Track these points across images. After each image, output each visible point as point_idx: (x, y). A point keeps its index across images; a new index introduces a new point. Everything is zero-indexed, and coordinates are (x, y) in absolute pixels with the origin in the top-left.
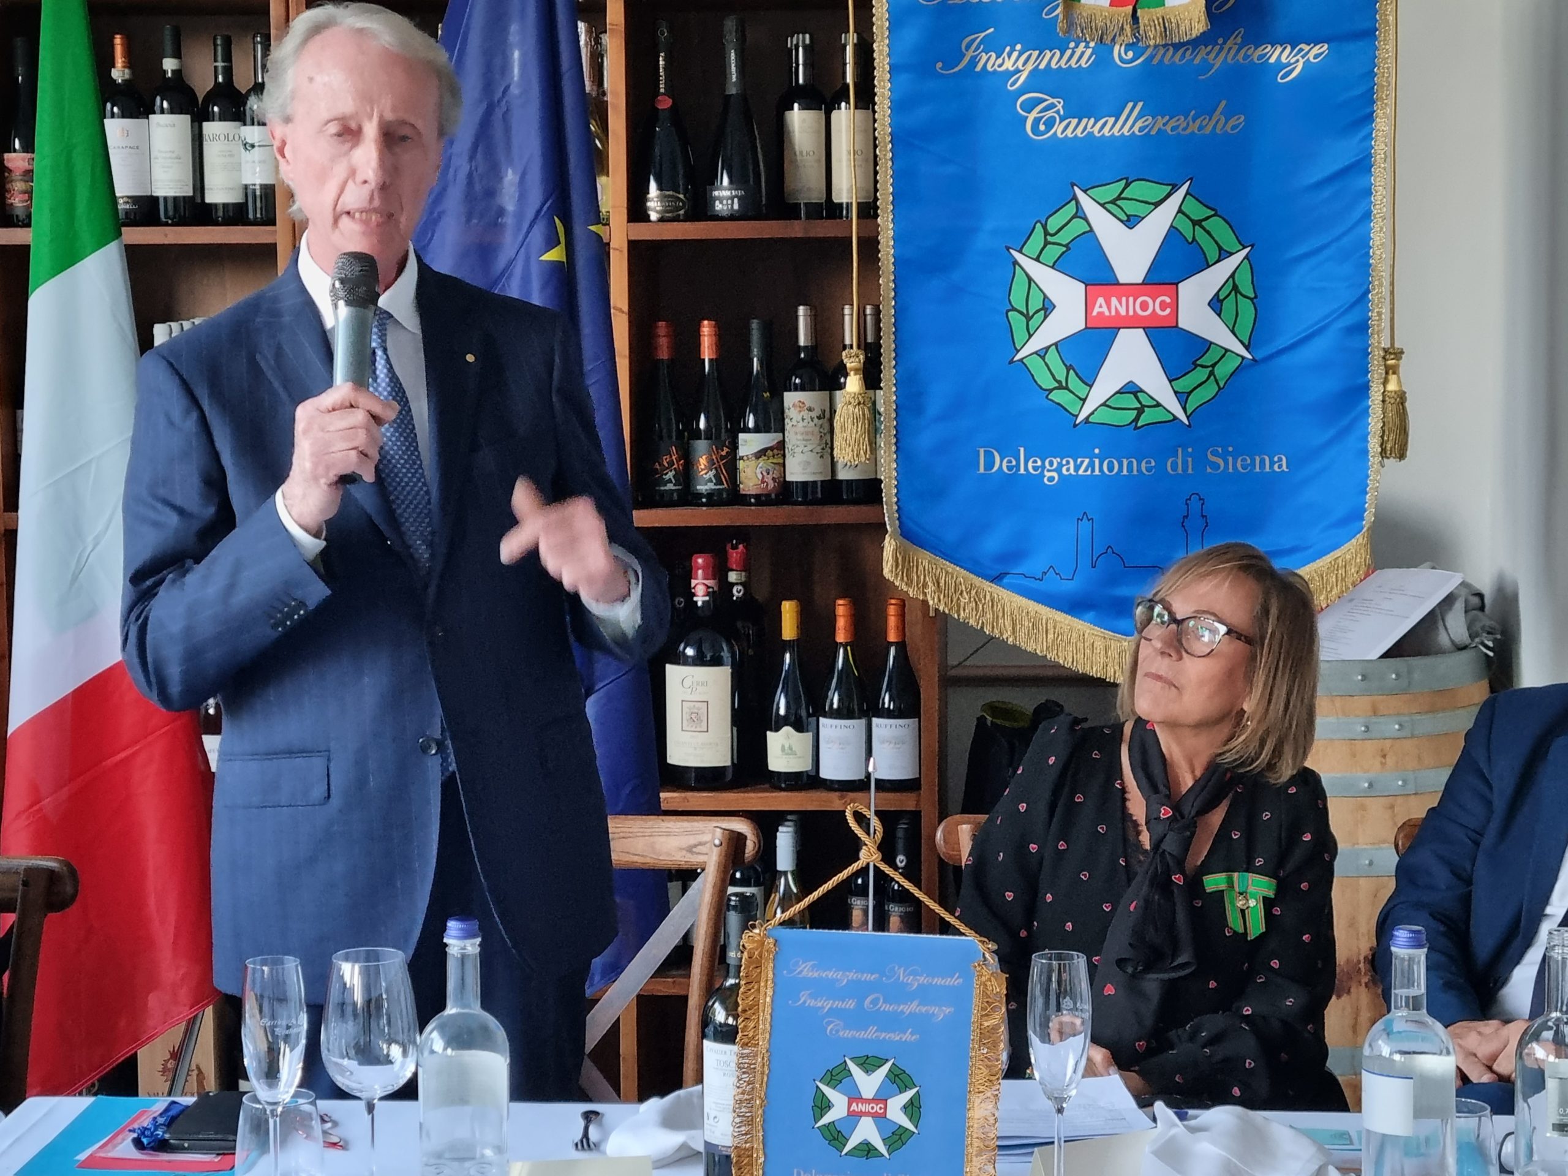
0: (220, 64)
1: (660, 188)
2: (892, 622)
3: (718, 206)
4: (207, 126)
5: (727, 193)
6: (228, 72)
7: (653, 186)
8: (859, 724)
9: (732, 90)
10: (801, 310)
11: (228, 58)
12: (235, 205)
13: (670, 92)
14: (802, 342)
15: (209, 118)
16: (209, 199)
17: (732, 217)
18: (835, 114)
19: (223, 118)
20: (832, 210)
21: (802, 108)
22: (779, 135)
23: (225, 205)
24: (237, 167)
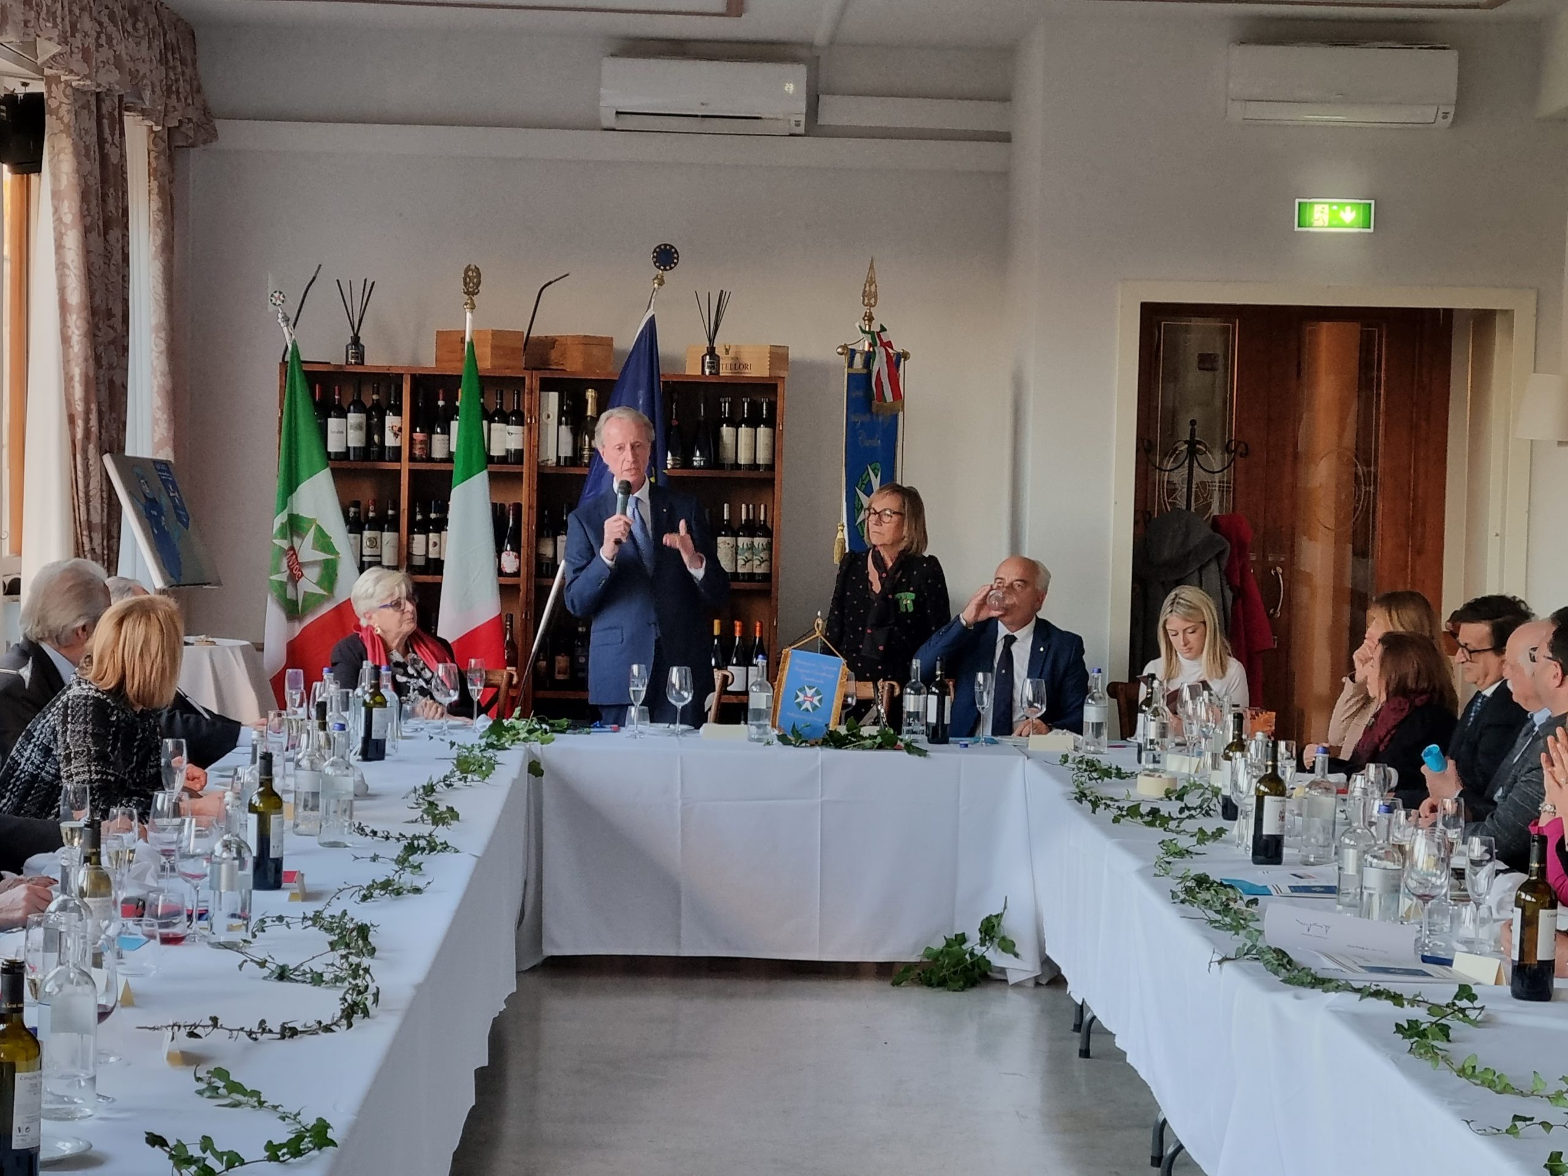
0: (499, 401)
1: (672, 455)
2: (758, 629)
3: (695, 463)
4: (493, 425)
5: (698, 459)
6: (501, 404)
7: (669, 454)
8: (744, 669)
9: (702, 419)
10: (726, 505)
11: (501, 399)
12: (502, 457)
13: (676, 419)
14: (725, 518)
15: (495, 422)
16: (492, 454)
17: (700, 468)
18: (740, 429)
19: (499, 422)
20: (737, 466)
21: (727, 426)
22: (718, 437)
23: (498, 457)
24: (505, 442)
